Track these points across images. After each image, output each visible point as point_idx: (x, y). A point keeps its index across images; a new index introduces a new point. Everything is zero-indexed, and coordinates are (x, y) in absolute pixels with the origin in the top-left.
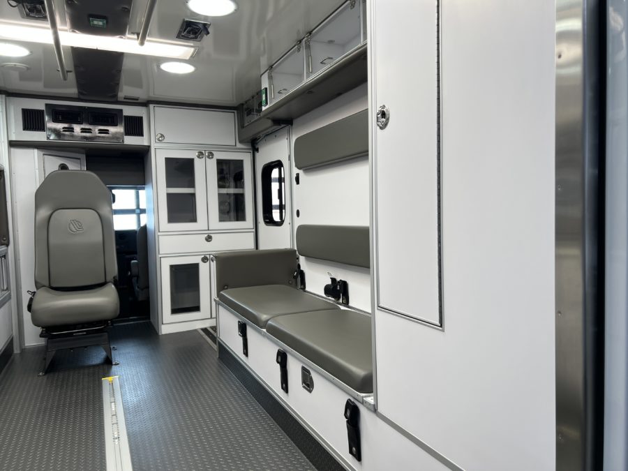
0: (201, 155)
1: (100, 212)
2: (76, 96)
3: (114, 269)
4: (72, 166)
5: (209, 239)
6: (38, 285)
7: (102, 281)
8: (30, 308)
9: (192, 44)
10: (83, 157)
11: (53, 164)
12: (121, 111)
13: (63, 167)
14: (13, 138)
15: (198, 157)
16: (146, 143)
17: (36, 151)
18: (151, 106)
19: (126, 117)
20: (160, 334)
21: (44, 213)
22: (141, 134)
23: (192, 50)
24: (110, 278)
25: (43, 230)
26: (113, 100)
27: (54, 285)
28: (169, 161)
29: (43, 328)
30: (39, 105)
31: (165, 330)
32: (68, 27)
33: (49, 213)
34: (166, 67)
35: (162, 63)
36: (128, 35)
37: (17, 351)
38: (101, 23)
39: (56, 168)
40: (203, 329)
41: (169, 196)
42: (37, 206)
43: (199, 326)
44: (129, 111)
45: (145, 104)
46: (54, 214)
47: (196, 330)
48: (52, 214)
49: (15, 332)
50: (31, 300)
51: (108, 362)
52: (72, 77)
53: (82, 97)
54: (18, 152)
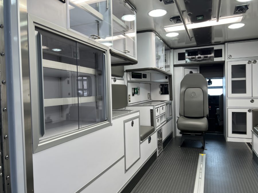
0: (249, 62)
1: (203, 89)
2: (196, 45)
3: (207, 112)
4: (194, 72)
5: (252, 101)
6: (180, 115)
7: (203, 116)
9: (242, 15)
10: (198, 68)
11: (187, 71)
12: (213, 48)
13: (191, 72)
14: (175, 64)
15: (248, 63)
16: (223, 60)
17: (182, 67)
18: (226, 44)
19: (215, 50)
20: (227, 141)
21: (183, 89)
22: (221, 56)
23: (242, 17)
24: (205, 115)
25: (183, 95)
26: (210, 44)
27: (185, 116)
28: (233, 67)
29: (181, 130)
30: (183, 51)
31: (229, 140)
32: (190, 22)
33: (185, 89)
34: (230, 27)
35: (229, 26)
36: (212, 19)
37: (174, 137)
38: (201, 18)
39: (188, 73)
40: (247, 143)
41: (233, 82)
42: (181, 87)
43: (246, 141)
44: (216, 47)
45: (224, 43)
46: (186, 90)
47: (244, 143)
48: (185, 90)
49: (173, 130)
51: (203, 148)
52: (194, 39)
53: (198, 45)
54: (176, 68)
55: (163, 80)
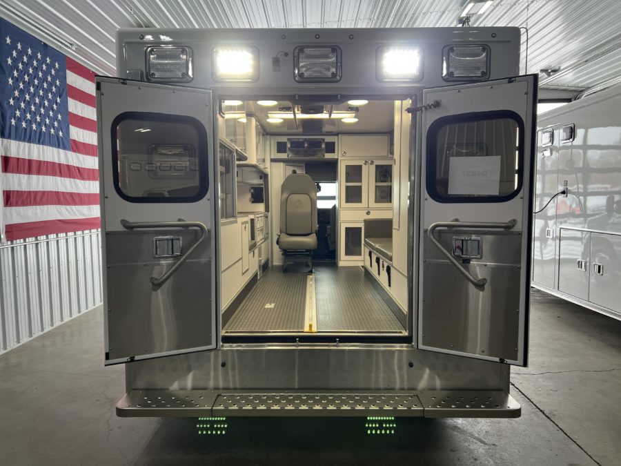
0: (366, 163)
1: (312, 197)
2: (302, 133)
4: (299, 171)
5: (368, 213)
6: (281, 232)
7: (310, 232)
8: (278, 243)
10: (304, 165)
11: (290, 170)
12: (324, 140)
13: (294, 172)
14: (273, 157)
15: (365, 164)
16: (336, 157)
17: (282, 163)
18: (340, 136)
19: (326, 142)
20: (339, 266)
21: (285, 195)
22: (334, 152)
23: (354, 114)
24: (314, 231)
25: (284, 204)
26: (320, 134)
27: (288, 233)
28: (348, 167)
29: (283, 251)
30: (284, 139)
31: (341, 264)
33: (287, 196)
34: (344, 121)
37: (270, 265)
39: (291, 173)
40: (362, 267)
41: (347, 188)
42: (282, 192)
44: (328, 139)
45: (337, 134)
48: (289, 196)
50: (278, 239)
53: (304, 133)
54: (274, 164)
55: (256, 181)
